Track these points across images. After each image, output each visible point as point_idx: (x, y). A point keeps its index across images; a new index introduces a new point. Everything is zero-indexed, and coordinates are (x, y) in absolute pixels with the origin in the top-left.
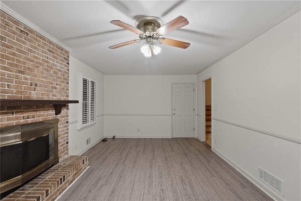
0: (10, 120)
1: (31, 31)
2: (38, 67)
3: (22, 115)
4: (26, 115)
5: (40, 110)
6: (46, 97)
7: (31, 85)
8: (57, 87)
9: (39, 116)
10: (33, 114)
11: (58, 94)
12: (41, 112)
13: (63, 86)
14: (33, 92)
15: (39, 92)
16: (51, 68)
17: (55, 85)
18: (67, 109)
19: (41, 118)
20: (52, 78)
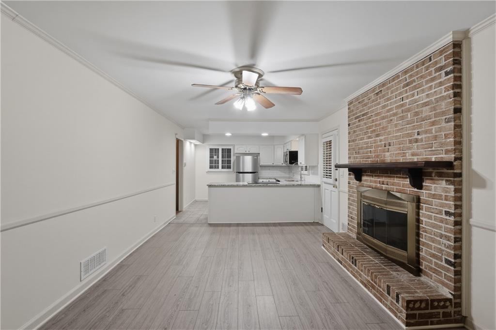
0: (372, 182)
2: (391, 120)
3: (379, 180)
4: (381, 179)
5: (394, 177)
6: (401, 158)
7: (385, 146)
8: (419, 137)
9: (393, 185)
10: (387, 180)
11: (422, 150)
12: (395, 179)
13: (434, 132)
14: (387, 154)
15: (392, 153)
16: (408, 110)
17: (416, 136)
18: (447, 181)
19: (395, 187)
20: (410, 125)
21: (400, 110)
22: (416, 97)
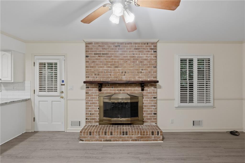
0: (112, 91)
1: (122, 43)
2: (127, 62)
3: (117, 89)
4: (119, 89)
5: (128, 87)
6: (133, 79)
7: (122, 73)
8: (143, 71)
9: (127, 91)
10: (124, 89)
11: (144, 76)
12: (129, 88)
13: (149, 70)
14: (124, 77)
15: (128, 76)
16: (137, 59)
17: (141, 71)
18: (154, 87)
19: (129, 92)
20: (138, 66)
21: (132, 58)
22: (141, 55)
